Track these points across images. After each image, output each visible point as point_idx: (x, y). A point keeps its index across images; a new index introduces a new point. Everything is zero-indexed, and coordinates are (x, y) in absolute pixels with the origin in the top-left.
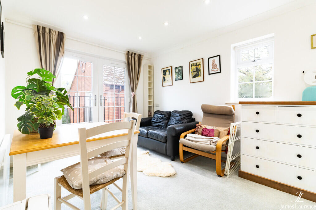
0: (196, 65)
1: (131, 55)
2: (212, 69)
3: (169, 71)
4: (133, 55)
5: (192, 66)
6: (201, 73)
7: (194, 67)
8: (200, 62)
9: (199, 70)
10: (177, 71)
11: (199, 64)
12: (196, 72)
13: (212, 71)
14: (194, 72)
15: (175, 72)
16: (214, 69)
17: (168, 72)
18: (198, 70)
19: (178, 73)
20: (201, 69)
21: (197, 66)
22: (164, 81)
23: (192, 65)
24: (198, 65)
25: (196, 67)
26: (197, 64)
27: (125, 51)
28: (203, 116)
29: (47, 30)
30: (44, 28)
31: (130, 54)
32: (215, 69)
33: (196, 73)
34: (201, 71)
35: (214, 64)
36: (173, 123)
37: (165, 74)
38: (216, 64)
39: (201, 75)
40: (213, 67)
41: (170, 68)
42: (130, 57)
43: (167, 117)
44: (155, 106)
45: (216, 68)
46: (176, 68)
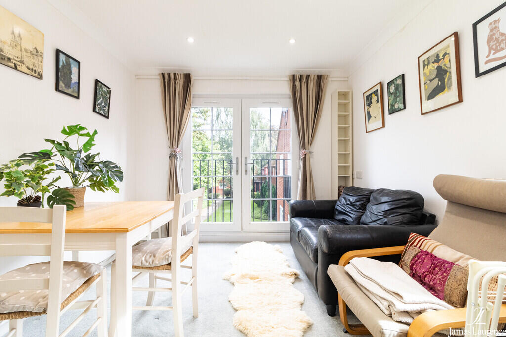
0: (437, 60)
1: (301, 80)
2: (487, 56)
3: (377, 95)
4: (304, 80)
5: (424, 66)
6: (450, 78)
7: (430, 67)
8: (448, 46)
9: (446, 71)
10: (392, 89)
11: (445, 54)
12: (437, 79)
13: (486, 62)
14: (431, 81)
15: (389, 93)
16: (495, 52)
17: (374, 98)
18: (441, 73)
19: (395, 93)
20: (450, 68)
21: (440, 62)
22: (368, 121)
24: (441, 57)
25: (436, 65)
26: (438, 56)
27: (286, 77)
28: (446, 211)
29: (172, 76)
30: (169, 74)
31: (298, 78)
32: (502, 49)
33: (436, 82)
34: (450, 72)
35: (496, 35)
36: (368, 220)
37: (369, 104)
38: (502, 34)
39: (450, 87)
40: (490, 49)
41: (378, 87)
42: (298, 84)
43: (362, 202)
44: (355, 176)
45: (503, 46)
46: (389, 84)
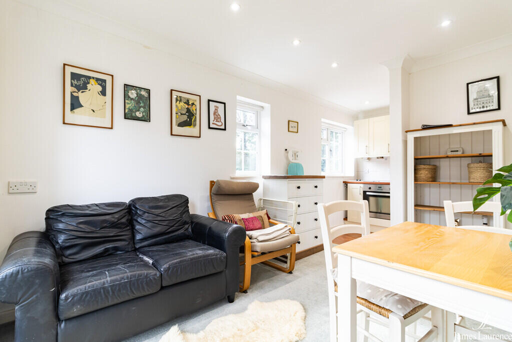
2: (214, 121)
3: (103, 86)
5: (176, 100)
6: (195, 120)
7: (182, 104)
8: (195, 100)
9: (193, 115)
10: (133, 95)
11: (193, 104)
12: (186, 116)
13: (213, 124)
14: (181, 114)
16: (216, 121)
19: (137, 101)
20: (196, 114)
22: (72, 109)
23: (179, 99)
24: (190, 104)
25: (187, 106)
26: (188, 101)
32: (218, 122)
33: (185, 118)
34: (196, 117)
35: (217, 113)
38: (219, 115)
39: (195, 125)
40: (215, 118)
41: (108, 78)
45: (219, 120)
46: (128, 87)
